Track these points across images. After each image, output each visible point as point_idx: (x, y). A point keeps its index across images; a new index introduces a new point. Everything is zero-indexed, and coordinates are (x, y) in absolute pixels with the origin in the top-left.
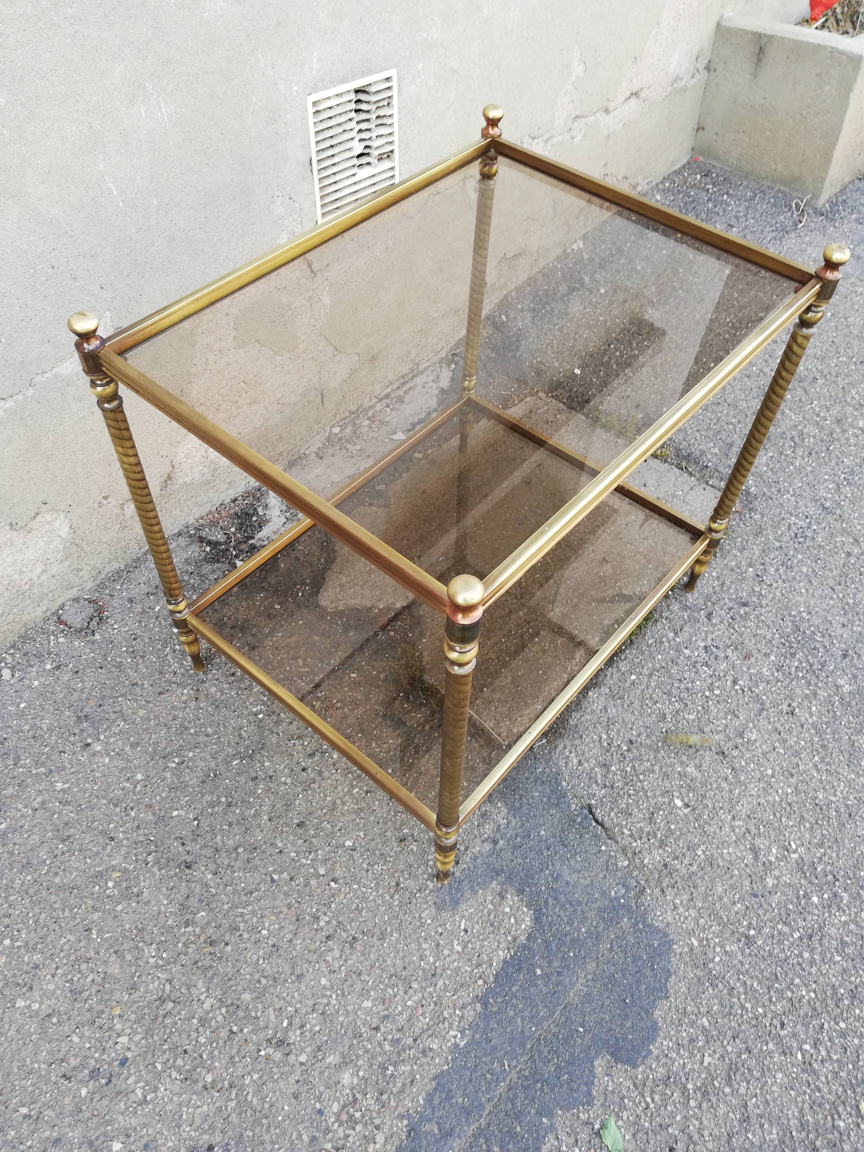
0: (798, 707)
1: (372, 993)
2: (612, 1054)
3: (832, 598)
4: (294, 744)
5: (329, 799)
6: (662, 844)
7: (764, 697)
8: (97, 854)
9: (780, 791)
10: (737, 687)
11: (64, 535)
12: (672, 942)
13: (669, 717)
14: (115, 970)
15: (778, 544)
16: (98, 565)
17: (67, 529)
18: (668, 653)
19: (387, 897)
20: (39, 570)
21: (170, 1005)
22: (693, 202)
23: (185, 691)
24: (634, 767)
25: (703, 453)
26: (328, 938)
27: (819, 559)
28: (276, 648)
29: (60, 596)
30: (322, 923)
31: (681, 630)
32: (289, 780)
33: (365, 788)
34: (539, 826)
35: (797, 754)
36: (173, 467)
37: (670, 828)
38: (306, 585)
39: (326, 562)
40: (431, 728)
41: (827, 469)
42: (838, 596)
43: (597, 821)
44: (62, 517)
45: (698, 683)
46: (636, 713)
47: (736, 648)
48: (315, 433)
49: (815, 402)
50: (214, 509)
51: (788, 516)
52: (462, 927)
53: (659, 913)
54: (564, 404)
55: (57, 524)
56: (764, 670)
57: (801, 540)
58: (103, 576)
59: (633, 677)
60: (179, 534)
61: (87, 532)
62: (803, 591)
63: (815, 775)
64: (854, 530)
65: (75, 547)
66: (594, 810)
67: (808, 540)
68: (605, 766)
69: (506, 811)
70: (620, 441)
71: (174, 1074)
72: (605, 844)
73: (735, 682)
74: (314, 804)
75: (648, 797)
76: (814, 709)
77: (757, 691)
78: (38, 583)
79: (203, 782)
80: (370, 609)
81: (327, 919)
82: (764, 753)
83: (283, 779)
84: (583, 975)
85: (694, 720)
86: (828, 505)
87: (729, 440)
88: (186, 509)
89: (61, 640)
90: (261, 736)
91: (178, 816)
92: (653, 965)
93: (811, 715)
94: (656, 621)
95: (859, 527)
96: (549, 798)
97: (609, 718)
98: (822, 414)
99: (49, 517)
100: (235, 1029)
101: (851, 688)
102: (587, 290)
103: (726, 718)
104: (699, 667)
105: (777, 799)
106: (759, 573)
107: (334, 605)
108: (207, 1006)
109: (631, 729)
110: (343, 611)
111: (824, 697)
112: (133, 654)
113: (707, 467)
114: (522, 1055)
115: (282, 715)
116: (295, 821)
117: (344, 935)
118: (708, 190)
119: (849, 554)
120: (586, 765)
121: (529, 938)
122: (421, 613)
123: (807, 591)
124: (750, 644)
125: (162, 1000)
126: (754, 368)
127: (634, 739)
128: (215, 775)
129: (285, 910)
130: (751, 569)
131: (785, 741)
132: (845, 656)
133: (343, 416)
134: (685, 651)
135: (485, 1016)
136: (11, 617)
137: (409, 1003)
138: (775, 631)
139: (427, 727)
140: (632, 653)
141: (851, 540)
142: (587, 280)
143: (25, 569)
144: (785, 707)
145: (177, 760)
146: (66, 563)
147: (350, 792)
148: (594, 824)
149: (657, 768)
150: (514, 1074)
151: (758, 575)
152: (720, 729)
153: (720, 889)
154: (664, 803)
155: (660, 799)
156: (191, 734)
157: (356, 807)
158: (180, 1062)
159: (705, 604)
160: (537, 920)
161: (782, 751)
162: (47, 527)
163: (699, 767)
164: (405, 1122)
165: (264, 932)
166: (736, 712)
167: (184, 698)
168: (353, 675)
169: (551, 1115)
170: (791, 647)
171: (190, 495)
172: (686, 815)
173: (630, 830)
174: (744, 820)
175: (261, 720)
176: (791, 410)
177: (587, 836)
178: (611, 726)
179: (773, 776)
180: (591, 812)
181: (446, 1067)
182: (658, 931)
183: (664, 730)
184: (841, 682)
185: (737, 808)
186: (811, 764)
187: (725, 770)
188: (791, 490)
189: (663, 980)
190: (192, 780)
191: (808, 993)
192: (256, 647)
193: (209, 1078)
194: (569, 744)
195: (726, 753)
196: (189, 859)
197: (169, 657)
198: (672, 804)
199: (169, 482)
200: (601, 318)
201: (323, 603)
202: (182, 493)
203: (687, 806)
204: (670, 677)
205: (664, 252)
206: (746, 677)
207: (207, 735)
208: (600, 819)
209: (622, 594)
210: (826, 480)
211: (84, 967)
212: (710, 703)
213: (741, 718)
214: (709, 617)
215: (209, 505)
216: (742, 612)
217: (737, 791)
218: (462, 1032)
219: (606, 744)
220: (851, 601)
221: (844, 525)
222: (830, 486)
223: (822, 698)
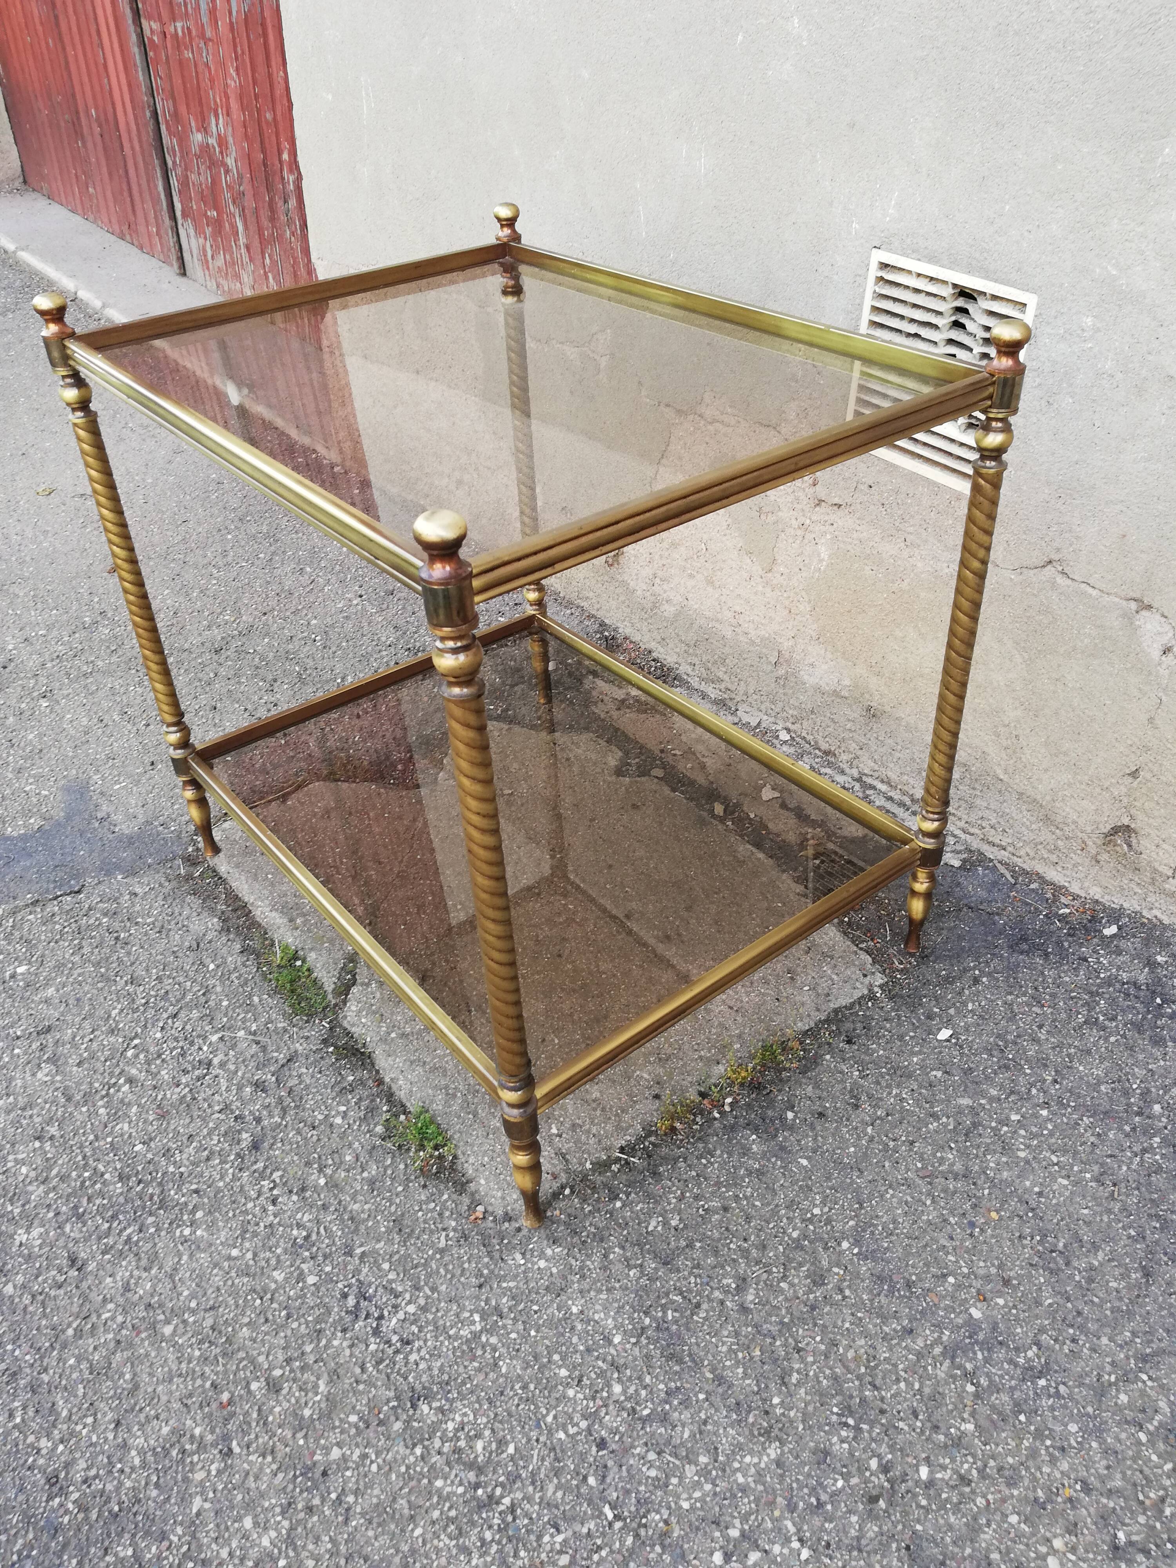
0: (41, 1148)
7: (84, 1109)
10: (122, 1081)
15: (358, 1251)
18: (226, 1015)
27: (288, 1316)
31: (255, 1041)
43: (60, 896)
45: (159, 1035)
47: (184, 1103)
51: (422, 1302)
56: (126, 1126)
57: (351, 1301)
59: (211, 967)
62: (235, 1253)
66: (72, 895)
67: (348, 1318)
73: (130, 1081)
76: (24, 1169)
77: (101, 1103)
88: (621, 612)
93: (18, 1161)
94: (288, 1016)
101: (17, 1243)
119: (273, 1387)
123: (229, 1258)
124: (180, 1124)
130: (322, 1181)
132: (73, 1260)
134: (218, 1037)
140: (249, 974)
141: (307, 1412)
144: (53, 1130)
148: (58, 893)
151: (303, 1189)
154: (32, 955)
155: (38, 952)
159: (286, 1088)
163: (47, 1001)
166: (86, 1065)
170: (140, 1181)
171: (627, 602)
173: (28, 919)
177: (51, 886)
183: (118, 978)
184: (36, 1231)
187: (22, 1027)
194: (163, 889)
195: (42, 1035)
198: (24, 962)
199: (615, 564)
204: (187, 1006)
206: (130, 1097)
212: (120, 1040)
213: (75, 1069)
214: (260, 1086)
216: (245, 1136)
219: (138, 919)
220: (168, 1330)
221: (353, 1418)
222: (479, 1445)
223: (30, 1188)
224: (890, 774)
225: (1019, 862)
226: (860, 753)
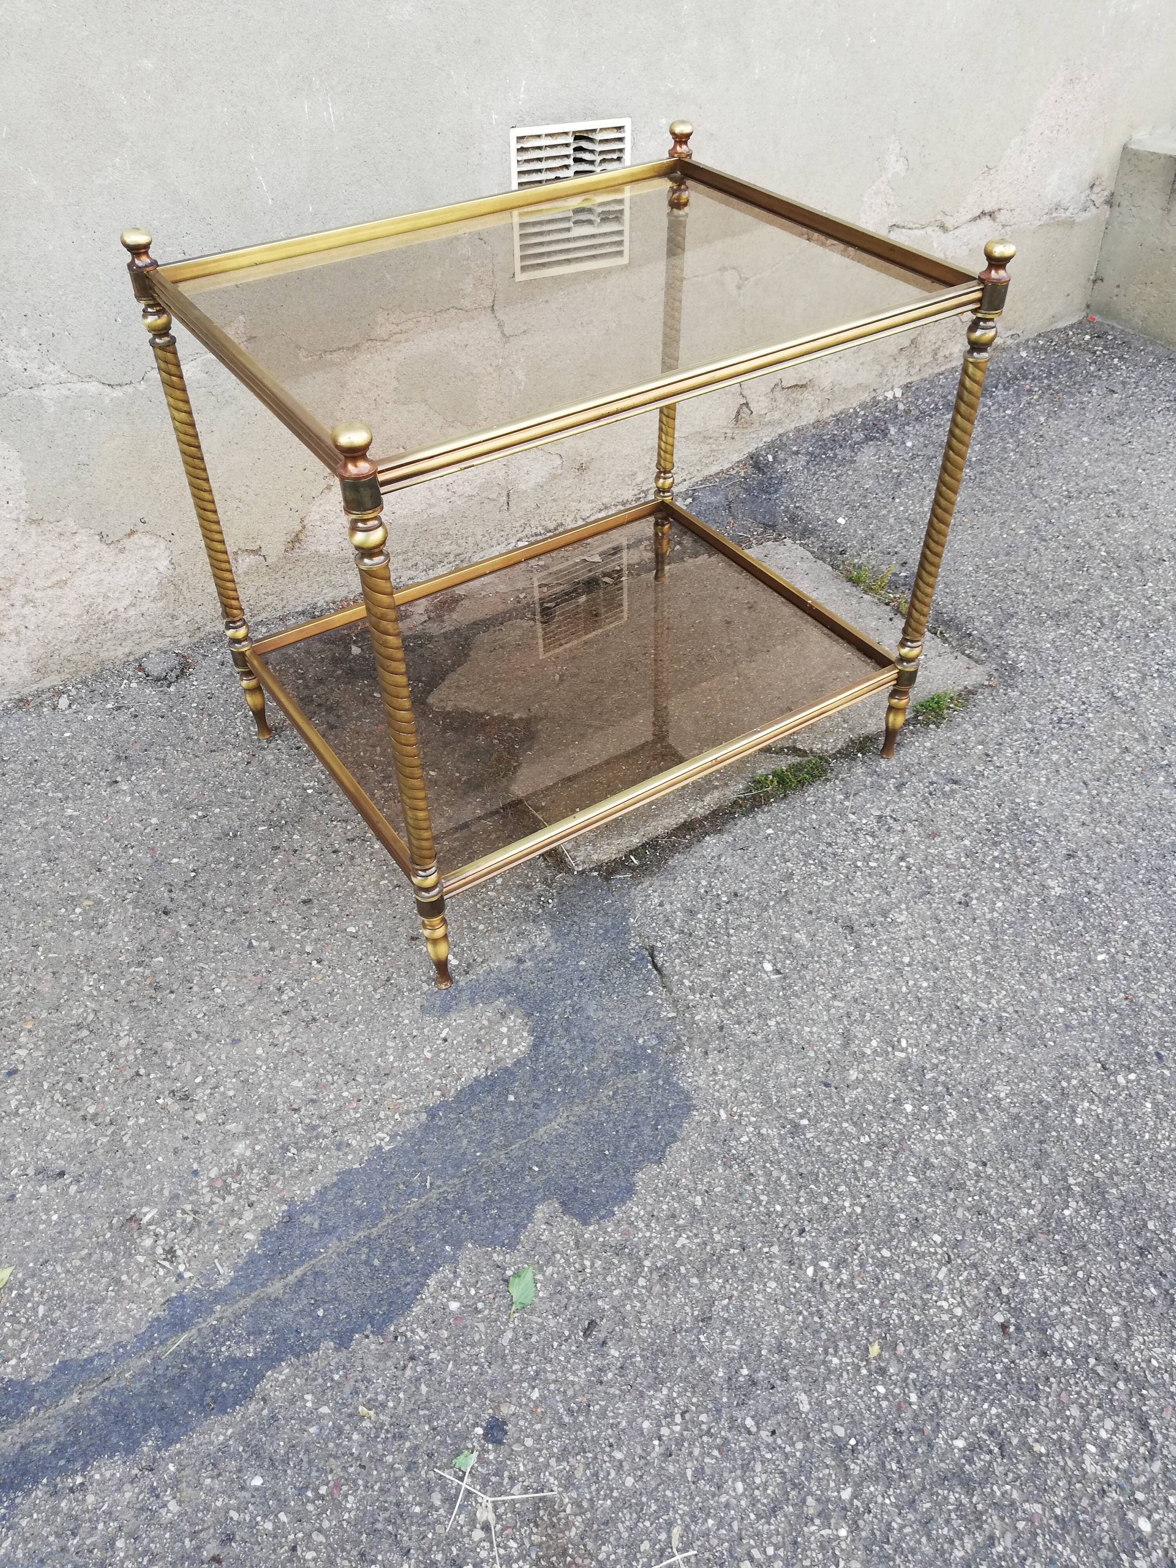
0: (977, 899)
1: (308, 1075)
2: (563, 1204)
3: (1080, 793)
4: (336, 826)
5: (350, 884)
6: (727, 1004)
7: (935, 881)
8: (78, 880)
9: (911, 983)
10: (903, 864)
11: (161, 569)
12: (690, 1108)
13: (796, 879)
14: (45, 988)
15: (1030, 726)
16: (197, 619)
17: (166, 563)
18: (828, 814)
19: (370, 988)
20: (126, 602)
21: (85, 1033)
22: (1070, 363)
23: (240, 754)
24: (726, 921)
25: (970, 619)
26: (286, 1013)
27: (1081, 749)
28: (358, 733)
29: (147, 642)
30: (285, 997)
31: (855, 794)
32: (313, 858)
33: (395, 882)
34: (581, 956)
35: (953, 948)
36: (304, 527)
37: (744, 990)
38: (420, 681)
39: (453, 664)
40: (498, 838)
41: (1137, 657)
42: (1089, 793)
43: (655, 966)
44: (163, 547)
46: (756, 866)
47: (921, 825)
48: (494, 542)
49: (1150, 584)
50: (351, 596)
51: (1058, 698)
52: (443, 1035)
53: (690, 1074)
54: (813, 553)
55: (155, 553)
56: (949, 852)
57: (1064, 726)
58: (202, 635)
59: (770, 831)
60: (303, 613)
61: (189, 573)
62: (1043, 779)
63: (970, 975)
64: (1146, 725)
65: (172, 587)
66: (656, 953)
67: (1075, 727)
68: (692, 913)
69: (549, 934)
70: (865, 596)
71: (57, 1096)
72: (654, 990)
73: (902, 858)
74: (331, 886)
75: (730, 953)
76: (999, 904)
77: (928, 872)
78: (124, 616)
79: (219, 839)
80: (482, 715)
81: (292, 994)
82: (908, 939)
83: (308, 856)
84: (565, 1115)
85: (828, 887)
86: (1120, 694)
87: (1011, 610)
88: (315, 586)
89: (134, 685)
90: (301, 810)
91: (178, 863)
92: (657, 1124)
93: (992, 910)
94: (828, 780)
95: (1154, 724)
96: (607, 931)
97: (718, 866)
98: (1155, 598)
99: (147, 540)
100: (142, 1071)
101: (1064, 891)
102: (890, 441)
103: (871, 892)
104: (861, 835)
105: (904, 989)
106: (991, 753)
107: (442, 704)
108: (122, 1043)
109: (742, 881)
110: (449, 713)
111: (1020, 894)
112: (201, 711)
113: (970, 635)
114: (452, 1177)
115: (334, 795)
116: (303, 897)
117: (304, 1013)
118: (1094, 353)
120: (667, 907)
121: (515, 1064)
122: (539, 727)
123: (1048, 780)
124: (942, 823)
125: (79, 1027)
126: (1079, 540)
127: (740, 892)
128: (235, 836)
129: (250, 975)
130: (980, 747)
131: (943, 931)
132: (1069, 856)
133: (534, 531)
134: (851, 816)
135: (426, 1128)
136: (87, 646)
137: (345, 1094)
138: (983, 815)
139: (493, 836)
140: (779, 807)
141: (1137, 736)
142: (893, 431)
143: (110, 594)
144: (959, 896)
145: (200, 814)
146: (160, 604)
147: (377, 883)
148: (650, 967)
149: (756, 927)
150: (434, 1194)
151: (988, 755)
152: (859, 902)
153: (782, 1067)
154: (748, 963)
155: (745, 958)
156: (226, 793)
157: (377, 897)
158: (69, 1086)
159: (901, 773)
160: (535, 1047)
161: (934, 941)
162: (143, 551)
163: (812, 936)
164: (285, 1207)
165: (218, 990)
166: (889, 889)
167: (235, 759)
168: (432, 773)
169: (458, 1245)
170: (997, 835)
171: (322, 569)
172: (771, 981)
173: (692, 982)
174: (848, 1002)
175: (308, 795)
176: (1111, 588)
177: (636, 978)
178: (718, 874)
179: (909, 965)
180: (652, 956)
181: (357, 1166)
182: (681, 1091)
183: (783, 890)
184: (1050, 883)
185: (844, 988)
186: (968, 962)
187: (846, 946)
188: (1074, 672)
189: (663, 1144)
190: (207, 834)
191: (852, 1205)
192: (336, 727)
193: (92, 1110)
194: (657, 883)
195: (856, 928)
196: (171, 906)
197: (238, 721)
198: (759, 966)
199: (297, 545)
200: (894, 471)
201: (431, 700)
202: (312, 564)
203: (778, 972)
204: (818, 839)
205: (1008, 412)
206: (920, 855)
207: (244, 798)
208: (659, 964)
209: (794, 747)
210: (1129, 668)
211: (15, 978)
212: (859, 873)
213: (893, 896)
214: (900, 786)
215: (346, 589)
216: (947, 788)
217: (852, 970)
218: (393, 1137)
219: (702, 891)
220: (1106, 800)
221: (1134, 719)
222: (1132, 675)
223: (1016, 895)
224: (605, 501)
225: (695, 480)
226: (579, 506)
